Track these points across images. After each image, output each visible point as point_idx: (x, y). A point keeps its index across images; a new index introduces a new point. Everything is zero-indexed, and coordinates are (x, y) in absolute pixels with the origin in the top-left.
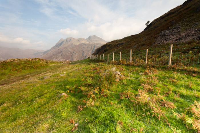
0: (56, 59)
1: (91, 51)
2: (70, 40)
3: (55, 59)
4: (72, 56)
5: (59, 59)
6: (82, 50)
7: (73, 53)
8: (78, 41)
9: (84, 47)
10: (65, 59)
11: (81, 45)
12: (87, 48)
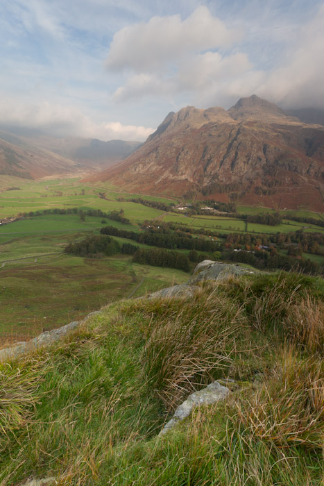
0: (144, 165)
1: (227, 145)
2: (186, 116)
3: (141, 165)
4: (178, 158)
5: (149, 166)
6: (205, 143)
7: (183, 150)
8: (205, 116)
9: (210, 135)
10: (161, 167)
11: (206, 128)
12: (219, 136)
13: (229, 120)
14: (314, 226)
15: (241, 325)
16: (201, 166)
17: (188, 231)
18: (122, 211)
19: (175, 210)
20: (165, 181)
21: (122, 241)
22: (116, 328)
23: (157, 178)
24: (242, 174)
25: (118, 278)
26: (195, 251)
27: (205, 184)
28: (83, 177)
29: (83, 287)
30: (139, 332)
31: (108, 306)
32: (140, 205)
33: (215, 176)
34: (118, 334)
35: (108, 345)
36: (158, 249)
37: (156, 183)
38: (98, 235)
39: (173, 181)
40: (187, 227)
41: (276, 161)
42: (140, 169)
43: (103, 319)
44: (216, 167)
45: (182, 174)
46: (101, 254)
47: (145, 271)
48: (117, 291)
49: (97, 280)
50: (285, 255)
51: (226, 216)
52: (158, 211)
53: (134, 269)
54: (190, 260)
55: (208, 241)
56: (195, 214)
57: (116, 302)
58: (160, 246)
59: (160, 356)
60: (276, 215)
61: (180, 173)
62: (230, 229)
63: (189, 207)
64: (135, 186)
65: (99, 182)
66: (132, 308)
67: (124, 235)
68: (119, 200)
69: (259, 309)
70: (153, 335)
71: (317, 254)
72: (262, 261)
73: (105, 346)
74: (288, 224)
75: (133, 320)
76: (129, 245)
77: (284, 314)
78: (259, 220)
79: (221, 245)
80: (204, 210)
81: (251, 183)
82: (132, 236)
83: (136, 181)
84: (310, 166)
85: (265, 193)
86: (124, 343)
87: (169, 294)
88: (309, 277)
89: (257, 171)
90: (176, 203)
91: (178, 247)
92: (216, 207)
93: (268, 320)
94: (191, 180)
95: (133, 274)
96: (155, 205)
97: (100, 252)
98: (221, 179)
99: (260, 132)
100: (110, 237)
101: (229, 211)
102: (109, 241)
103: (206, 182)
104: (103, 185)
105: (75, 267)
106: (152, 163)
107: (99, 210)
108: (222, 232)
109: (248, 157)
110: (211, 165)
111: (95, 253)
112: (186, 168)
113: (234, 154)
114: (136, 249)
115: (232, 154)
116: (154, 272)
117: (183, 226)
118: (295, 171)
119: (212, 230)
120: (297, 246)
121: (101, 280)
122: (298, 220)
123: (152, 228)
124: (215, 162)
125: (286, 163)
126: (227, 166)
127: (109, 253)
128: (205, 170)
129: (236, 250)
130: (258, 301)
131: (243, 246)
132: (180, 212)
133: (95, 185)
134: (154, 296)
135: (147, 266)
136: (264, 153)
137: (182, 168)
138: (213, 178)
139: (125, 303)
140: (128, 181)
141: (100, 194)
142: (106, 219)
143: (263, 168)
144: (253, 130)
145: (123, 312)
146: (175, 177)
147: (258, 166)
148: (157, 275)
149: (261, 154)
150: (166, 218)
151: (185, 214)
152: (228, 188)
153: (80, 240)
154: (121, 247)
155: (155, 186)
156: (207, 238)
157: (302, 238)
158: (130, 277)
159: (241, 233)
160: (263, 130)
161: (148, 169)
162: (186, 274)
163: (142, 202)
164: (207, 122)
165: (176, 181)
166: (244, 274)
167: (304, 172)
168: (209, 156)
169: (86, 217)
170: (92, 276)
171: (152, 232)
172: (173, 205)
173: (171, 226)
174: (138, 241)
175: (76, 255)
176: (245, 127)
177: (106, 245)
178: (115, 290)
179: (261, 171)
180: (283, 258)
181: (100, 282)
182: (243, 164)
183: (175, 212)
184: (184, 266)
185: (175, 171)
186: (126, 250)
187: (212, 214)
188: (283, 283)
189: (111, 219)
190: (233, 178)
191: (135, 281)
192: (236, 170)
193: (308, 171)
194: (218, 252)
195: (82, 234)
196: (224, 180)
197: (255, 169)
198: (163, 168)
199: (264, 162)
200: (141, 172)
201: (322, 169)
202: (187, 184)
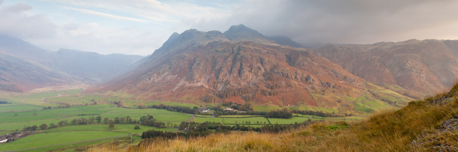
1: (232, 58)
3: (155, 75)
4: (191, 68)
5: (164, 75)
6: (213, 57)
7: (194, 62)
9: (217, 51)
10: (176, 76)
11: (211, 45)
12: (224, 51)
16: (213, 74)
20: (182, 88)
23: (174, 86)
24: (248, 80)
27: (220, 90)
33: (227, 82)
37: (174, 90)
39: (190, 88)
41: (272, 70)
42: (156, 79)
44: (226, 75)
45: (197, 82)
56: (220, 115)
60: (285, 110)
61: (195, 81)
62: (258, 123)
63: (212, 109)
64: (153, 93)
65: (109, 92)
74: (297, 116)
78: (275, 115)
80: (226, 111)
81: (258, 87)
83: (153, 90)
84: (296, 73)
85: (270, 94)
89: (259, 78)
92: (235, 108)
94: (207, 87)
96: (179, 110)
98: (233, 85)
99: (255, 49)
103: (220, 87)
104: (115, 94)
106: (166, 73)
109: (251, 67)
110: (222, 74)
112: (200, 77)
113: (239, 65)
115: (238, 64)
118: (287, 77)
122: (303, 113)
124: (225, 71)
125: (280, 71)
126: (236, 74)
128: (218, 78)
132: (206, 114)
133: (106, 94)
136: (262, 64)
137: (197, 76)
138: (226, 84)
140: (144, 90)
141: (116, 103)
143: (264, 76)
144: (250, 48)
146: (191, 84)
147: (259, 74)
149: (259, 65)
152: (240, 92)
155: (172, 92)
160: (257, 48)
161: (164, 78)
163: (164, 108)
164: (210, 41)
165: (193, 88)
167: (293, 77)
168: (219, 67)
176: (244, 45)
179: (261, 78)
182: (248, 72)
183: (202, 114)
185: (191, 79)
187: (235, 114)
190: (242, 83)
192: (243, 77)
193: (296, 77)
196: (235, 85)
197: (257, 76)
198: (178, 77)
199: (263, 70)
200: (156, 81)
201: (305, 75)
202: (204, 90)
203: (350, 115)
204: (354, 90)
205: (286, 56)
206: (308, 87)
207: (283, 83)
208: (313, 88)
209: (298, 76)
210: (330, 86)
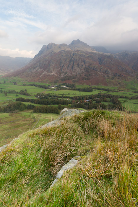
0: (34, 68)
1: (69, 60)
2: (51, 47)
4: (49, 65)
5: (37, 69)
6: (60, 59)
7: (51, 62)
8: (59, 47)
9: (63, 56)
10: (42, 69)
11: (60, 52)
12: (66, 56)
13: (69, 49)
14: (104, 91)
15: (81, 133)
16: (59, 69)
17: (56, 96)
18: (26, 90)
19: (50, 88)
20: (44, 76)
21: (27, 104)
22: (27, 144)
23: (41, 75)
24: (76, 72)
25: (27, 120)
26: (60, 105)
27: (62, 76)
28: (4, 75)
29: (9, 127)
30: (38, 144)
31: (22, 135)
32: (34, 87)
33: (66, 73)
34: (28, 147)
35: (24, 153)
36: (44, 106)
37: (41, 77)
38: (15, 102)
39: (48, 76)
40: (56, 95)
41: (89, 66)
43: (20, 141)
44: (66, 69)
45: (52, 72)
46: (17, 110)
47: (39, 116)
48: (27, 126)
49: (17, 123)
50: (95, 103)
51: (72, 89)
52: (43, 89)
53: (34, 115)
54: (59, 109)
55: (65, 100)
56: (59, 89)
57: (26, 132)
58: (45, 104)
59: (48, 153)
60: (91, 88)
61: (51, 72)
62: (74, 94)
63: (56, 86)
64: (31, 78)
65: (12, 77)
66: (34, 134)
67: (28, 101)
68: (24, 85)
69: (87, 126)
70: (44, 144)
71: (106, 101)
72: (87, 106)
73: (22, 154)
74: (95, 91)
75: (35, 139)
76: (31, 105)
77: (96, 126)
78: (84, 90)
79: (71, 101)
80: (62, 87)
81: (81, 75)
82: (32, 101)
83: (31, 76)
84: (101, 68)
85: (86, 79)
86: (31, 150)
87: (50, 125)
88: (104, 111)
89: (82, 71)
90: (50, 85)
91: (53, 104)
92: (67, 86)
93: (90, 130)
94: (56, 75)
95: (34, 118)
96: (41, 87)
97: (16, 110)
98: (68, 74)
100: (21, 102)
101: (73, 87)
102: (21, 104)
104: (15, 78)
105: (4, 118)
106: (38, 68)
107: (14, 90)
108: (71, 96)
109: (78, 65)
110: (64, 68)
111: (14, 110)
112: (53, 70)
113: (73, 64)
114: (34, 107)
116: (43, 116)
117: (54, 95)
118: (96, 70)
119: (67, 96)
120: (99, 99)
121: (19, 122)
122: (99, 89)
123: (41, 97)
125: (92, 67)
126: (70, 69)
127: (21, 110)
128: (61, 70)
129: (77, 103)
130: (86, 123)
131: (79, 101)
132: (52, 89)
133: (11, 78)
134: (44, 127)
135: (40, 114)
136: (84, 63)
137: (51, 69)
139: (31, 132)
140: (27, 76)
141: (14, 83)
142: (18, 94)
143: (84, 69)
144: (79, 54)
145: (30, 136)
146: (49, 74)
147: (82, 68)
148: (45, 117)
149: (83, 63)
150: (47, 92)
151: (55, 89)
152: (71, 78)
153: (5, 105)
154: (27, 106)
156: (65, 99)
157: (100, 96)
158: (33, 119)
159: (78, 96)
160: (83, 54)
161: (36, 71)
162: (57, 115)
163: (35, 85)
164: (60, 50)
166: (80, 112)
167: (99, 70)
168: (62, 64)
169: (7, 94)
170: (14, 121)
171: (41, 98)
172: (49, 86)
173: (49, 95)
174: (35, 103)
175: (4, 112)
176: (76, 52)
177: (19, 106)
178: (26, 126)
179: (84, 71)
180: (94, 104)
181: (18, 124)
182: (76, 68)
183: (50, 89)
184: (56, 112)
185: (48, 71)
186: (29, 108)
187: (66, 89)
188: (95, 114)
189: (21, 94)
190: (73, 73)
191: (35, 121)
192: (74, 70)
193: (100, 70)
194: (70, 105)
195: (6, 102)
196: (70, 74)
197: (81, 70)
198: (43, 70)
199: (84, 67)
200: (33, 72)
201: (105, 69)
202: (54, 77)
203: (122, 91)
204: (129, 77)
205: (99, 58)
206: (106, 76)
207: (93, 73)
208: (108, 76)
209: (102, 70)
210: (117, 75)
